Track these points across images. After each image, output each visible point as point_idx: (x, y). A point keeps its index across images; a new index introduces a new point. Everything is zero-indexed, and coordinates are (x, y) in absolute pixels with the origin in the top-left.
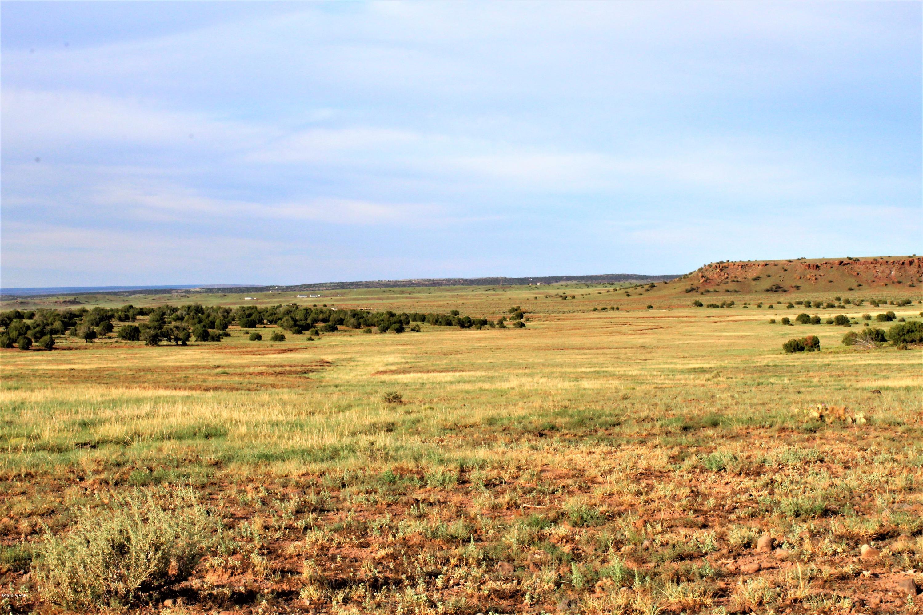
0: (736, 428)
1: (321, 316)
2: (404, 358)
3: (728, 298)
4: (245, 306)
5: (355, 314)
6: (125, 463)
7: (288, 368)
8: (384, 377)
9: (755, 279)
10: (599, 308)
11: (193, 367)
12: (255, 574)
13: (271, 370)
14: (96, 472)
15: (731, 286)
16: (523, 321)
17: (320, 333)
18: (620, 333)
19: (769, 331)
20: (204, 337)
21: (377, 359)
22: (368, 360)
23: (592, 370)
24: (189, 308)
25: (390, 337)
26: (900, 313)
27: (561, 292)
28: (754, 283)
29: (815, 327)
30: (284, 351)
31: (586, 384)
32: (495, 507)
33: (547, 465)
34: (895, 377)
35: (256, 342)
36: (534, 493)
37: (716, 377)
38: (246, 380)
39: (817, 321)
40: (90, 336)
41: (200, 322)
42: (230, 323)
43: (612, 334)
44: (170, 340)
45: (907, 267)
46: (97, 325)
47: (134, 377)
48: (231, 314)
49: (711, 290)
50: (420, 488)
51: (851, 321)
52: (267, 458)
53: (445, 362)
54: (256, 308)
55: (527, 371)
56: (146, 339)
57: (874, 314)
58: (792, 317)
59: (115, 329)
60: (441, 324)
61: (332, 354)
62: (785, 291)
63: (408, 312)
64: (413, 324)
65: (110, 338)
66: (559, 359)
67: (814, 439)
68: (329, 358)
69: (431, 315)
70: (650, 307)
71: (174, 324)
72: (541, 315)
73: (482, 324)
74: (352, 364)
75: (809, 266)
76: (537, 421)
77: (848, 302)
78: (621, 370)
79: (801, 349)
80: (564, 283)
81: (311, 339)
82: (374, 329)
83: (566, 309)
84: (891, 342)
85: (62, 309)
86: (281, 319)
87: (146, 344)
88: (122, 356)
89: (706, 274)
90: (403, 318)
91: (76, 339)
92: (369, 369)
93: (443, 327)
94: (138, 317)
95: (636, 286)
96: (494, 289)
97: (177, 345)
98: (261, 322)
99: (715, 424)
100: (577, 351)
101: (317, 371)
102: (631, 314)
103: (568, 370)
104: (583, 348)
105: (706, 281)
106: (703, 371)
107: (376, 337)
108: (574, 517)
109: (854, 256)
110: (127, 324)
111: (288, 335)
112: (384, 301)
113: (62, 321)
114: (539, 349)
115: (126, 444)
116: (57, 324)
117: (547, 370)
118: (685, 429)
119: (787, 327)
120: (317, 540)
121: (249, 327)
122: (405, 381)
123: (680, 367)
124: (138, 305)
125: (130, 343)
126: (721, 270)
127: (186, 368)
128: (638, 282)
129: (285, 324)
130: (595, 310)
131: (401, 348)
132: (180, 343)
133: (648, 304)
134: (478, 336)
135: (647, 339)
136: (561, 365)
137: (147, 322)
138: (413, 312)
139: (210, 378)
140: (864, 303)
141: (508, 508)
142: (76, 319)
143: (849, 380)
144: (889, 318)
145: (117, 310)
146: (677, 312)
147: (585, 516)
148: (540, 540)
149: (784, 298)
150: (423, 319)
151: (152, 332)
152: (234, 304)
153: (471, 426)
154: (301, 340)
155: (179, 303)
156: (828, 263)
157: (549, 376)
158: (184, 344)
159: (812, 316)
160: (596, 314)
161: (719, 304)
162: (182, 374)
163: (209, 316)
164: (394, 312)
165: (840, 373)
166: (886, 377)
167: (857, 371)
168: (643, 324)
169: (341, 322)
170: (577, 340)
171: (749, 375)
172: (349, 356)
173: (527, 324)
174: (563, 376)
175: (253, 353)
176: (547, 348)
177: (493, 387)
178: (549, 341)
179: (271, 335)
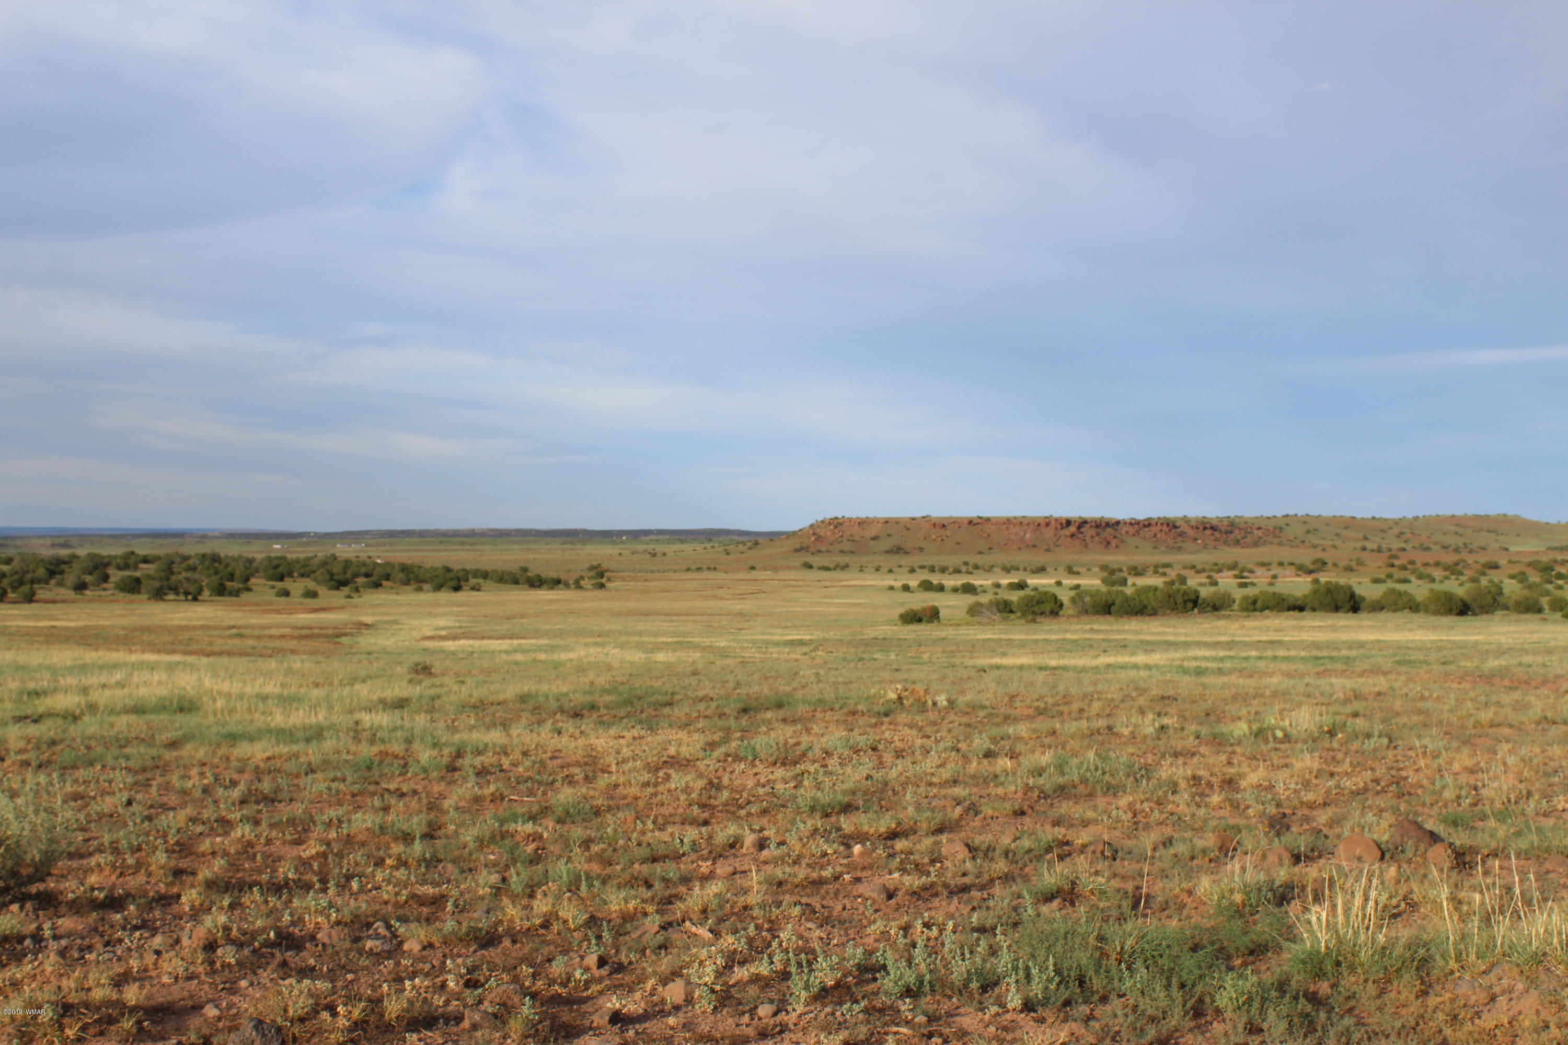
0: (802, 709)
1: (363, 570)
2: (459, 621)
3: (842, 560)
4: (273, 555)
5: (404, 568)
6: (62, 741)
7: (317, 631)
8: (428, 644)
9: (874, 539)
10: (694, 567)
11: (202, 627)
12: (149, 875)
13: (296, 633)
14: (20, 751)
15: (847, 546)
16: (603, 580)
17: (361, 589)
18: (716, 597)
19: (885, 599)
20: (221, 591)
21: (426, 622)
22: (415, 622)
23: (675, 640)
24: (204, 556)
25: (445, 596)
26: (1033, 581)
27: (650, 548)
28: (872, 543)
29: (939, 595)
30: (316, 611)
31: (661, 657)
32: (477, 800)
33: (560, 751)
34: (1013, 655)
35: (283, 599)
36: (529, 784)
37: (814, 650)
38: (262, 644)
39: (941, 588)
40: (81, 587)
41: (216, 573)
42: (253, 575)
43: (706, 598)
44: (177, 594)
45: (1044, 530)
46: (90, 573)
47: (126, 637)
48: (255, 565)
49: (823, 549)
50: (400, 775)
51: (979, 590)
52: (233, 738)
53: (505, 627)
54: (285, 558)
55: (599, 640)
56: (148, 592)
57: (1005, 582)
58: (913, 583)
59: (112, 579)
60: (506, 582)
61: (373, 615)
62: (907, 553)
63: (468, 567)
64: (473, 581)
65: (105, 589)
66: (641, 626)
67: (882, 724)
68: (368, 620)
69: (495, 571)
70: (753, 568)
71: (184, 574)
72: (625, 574)
73: (556, 583)
74: (395, 627)
75: (935, 525)
76: (580, 699)
77: (976, 567)
78: (707, 641)
79: (920, 620)
80: (653, 537)
81: (349, 597)
82: (426, 587)
83: (655, 568)
84: (1019, 614)
85: (47, 553)
86: (314, 572)
87: (149, 599)
88: (118, 612)
89: (818, 531)
90: (461, 574)
91: (62, 591)
92: (414, 633)
93: (508, 586)
94: (142, 566)
95: (738, 543)
96: (572, 543)
97: (187, 600)
98: (290, 574)
99: (780, 705)
100: (663, 618)
101: (352, 635)
102: (731, 576)
103: (646, 639)
104: (671, 615)
105: (817, 539)
106: (802, 643)
107: (428, 596)
108: (559, 811)
109: (985, 514)
110: (126, 573)
111: (322, 591)
112: (441, 554)
113: (47, 569)
114: (619, 614)
115: (75, 718)
116: (41, 572)
117: (623, 639)
118: (745, 710)
119: (907, 594)
120: (243, 836)
121: (276, 580)
122: (452, 649)
123: (776, 638)
124: (142, 551)
125: (129, 596)
126: (836, 527)
127: (194, 628)
128: (740, 539)
129: (320, 578)
130: (688, 570)
131: (456, 609)
132: (190, 597)
133: (750, 563)
134: (549, 597)
135: (746, 606)
136: (641, 634)
137: (151, 572)
138: (474, 567)
139: (219, 641)
140: (995, 569)
141: (492, 801)
142: (64, 567)
143: (963, 657)
144: (1021, 586)
145: (116, 557)
146: (783, 575)
147: (572, 810)
148: (503, 838)
149: (905, 561)
150: (485, 575)
151: (157, 584)
152: (260, 552)
153: (499, 704)
154: (337, 597)
155: (192, 549)
156: (956, 523)
157: (622, 646)
158: (195, 599)
159: (935, 582)
160: (689, 575)
161: (832, 566)
162: (186, 635)
163: (227, 566)
164: (451, 566)
165: (954, 648)
166: (1004, 654)
167: (973, 646)
168: (743, 588)
169: (388, 577)
170: (664, 604)
171: (853, 650)
172: (393, 618)
173: (609, 585)
174: (639, 646)
175: (278, 612)
176: (629, 613)
177: (550, 658)
178: (632, 605)
179: (301, 591)
